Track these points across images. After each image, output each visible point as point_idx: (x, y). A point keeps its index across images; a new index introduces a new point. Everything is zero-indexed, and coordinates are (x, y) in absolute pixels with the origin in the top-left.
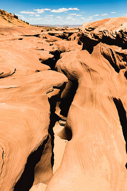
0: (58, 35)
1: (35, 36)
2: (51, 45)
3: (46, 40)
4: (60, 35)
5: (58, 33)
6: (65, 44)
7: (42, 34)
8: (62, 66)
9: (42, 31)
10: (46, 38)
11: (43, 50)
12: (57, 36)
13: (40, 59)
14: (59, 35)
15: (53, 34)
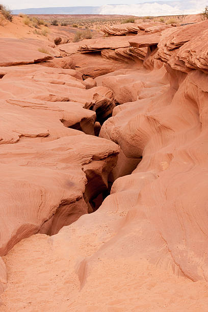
0: (112, 53)
1: (36, 62)
2: (88, 87)
3: (72, 71)
4: (121, 51)
5: (114, 47)
6: (133, 81)
7: (58, 53)
8: (112, 132)
9: (58, 42)
10: (73, 67)
11: (68, 101)
12: (110, 58)
13: (62, 121)
14: (117, 54)
15: (96, 52)
